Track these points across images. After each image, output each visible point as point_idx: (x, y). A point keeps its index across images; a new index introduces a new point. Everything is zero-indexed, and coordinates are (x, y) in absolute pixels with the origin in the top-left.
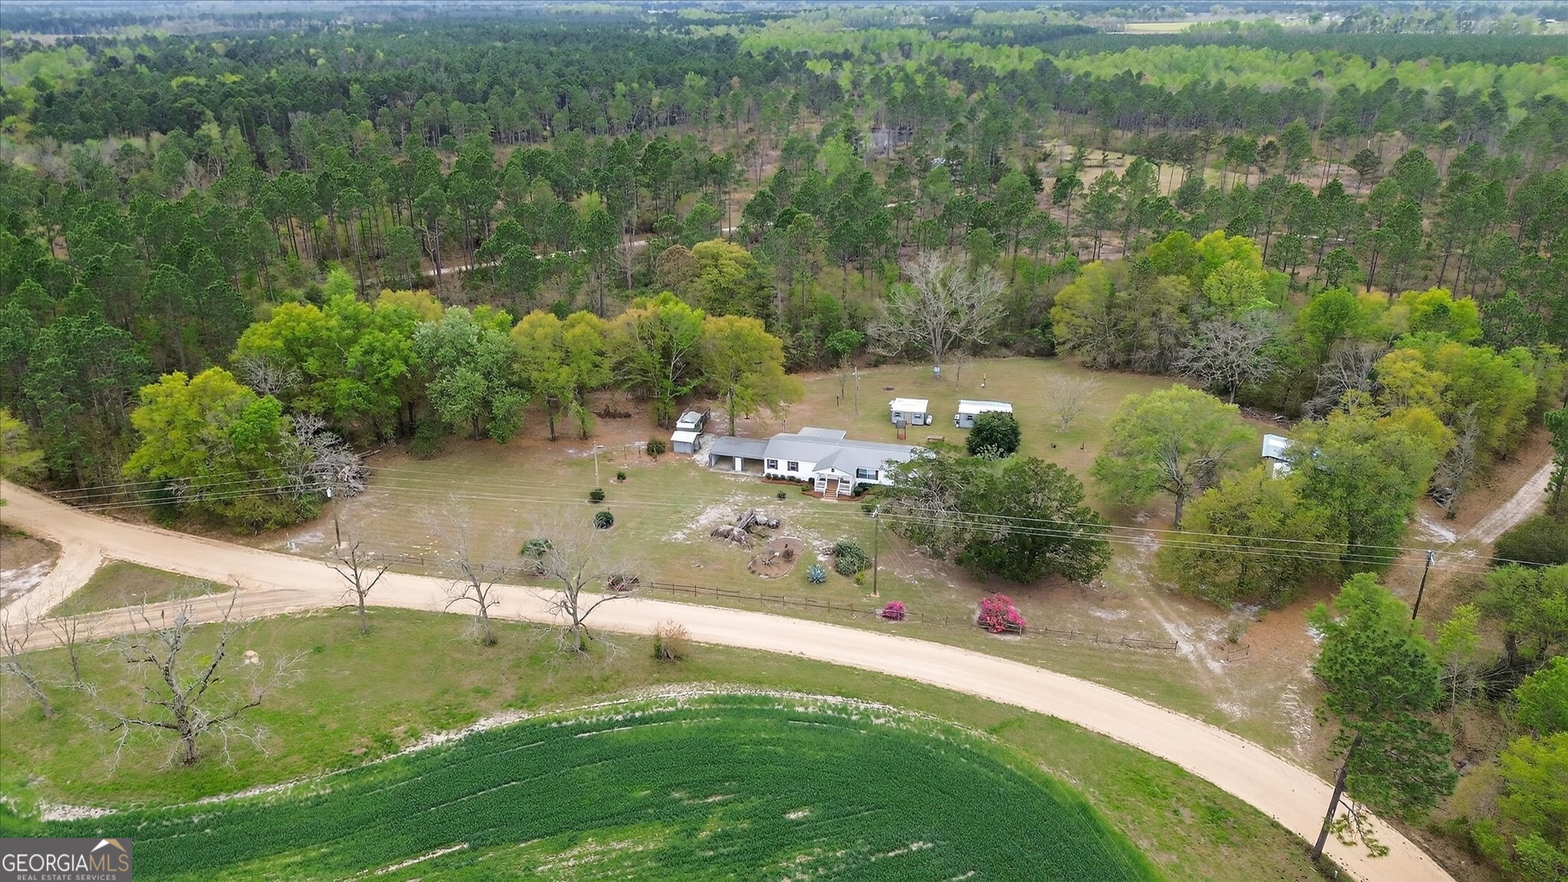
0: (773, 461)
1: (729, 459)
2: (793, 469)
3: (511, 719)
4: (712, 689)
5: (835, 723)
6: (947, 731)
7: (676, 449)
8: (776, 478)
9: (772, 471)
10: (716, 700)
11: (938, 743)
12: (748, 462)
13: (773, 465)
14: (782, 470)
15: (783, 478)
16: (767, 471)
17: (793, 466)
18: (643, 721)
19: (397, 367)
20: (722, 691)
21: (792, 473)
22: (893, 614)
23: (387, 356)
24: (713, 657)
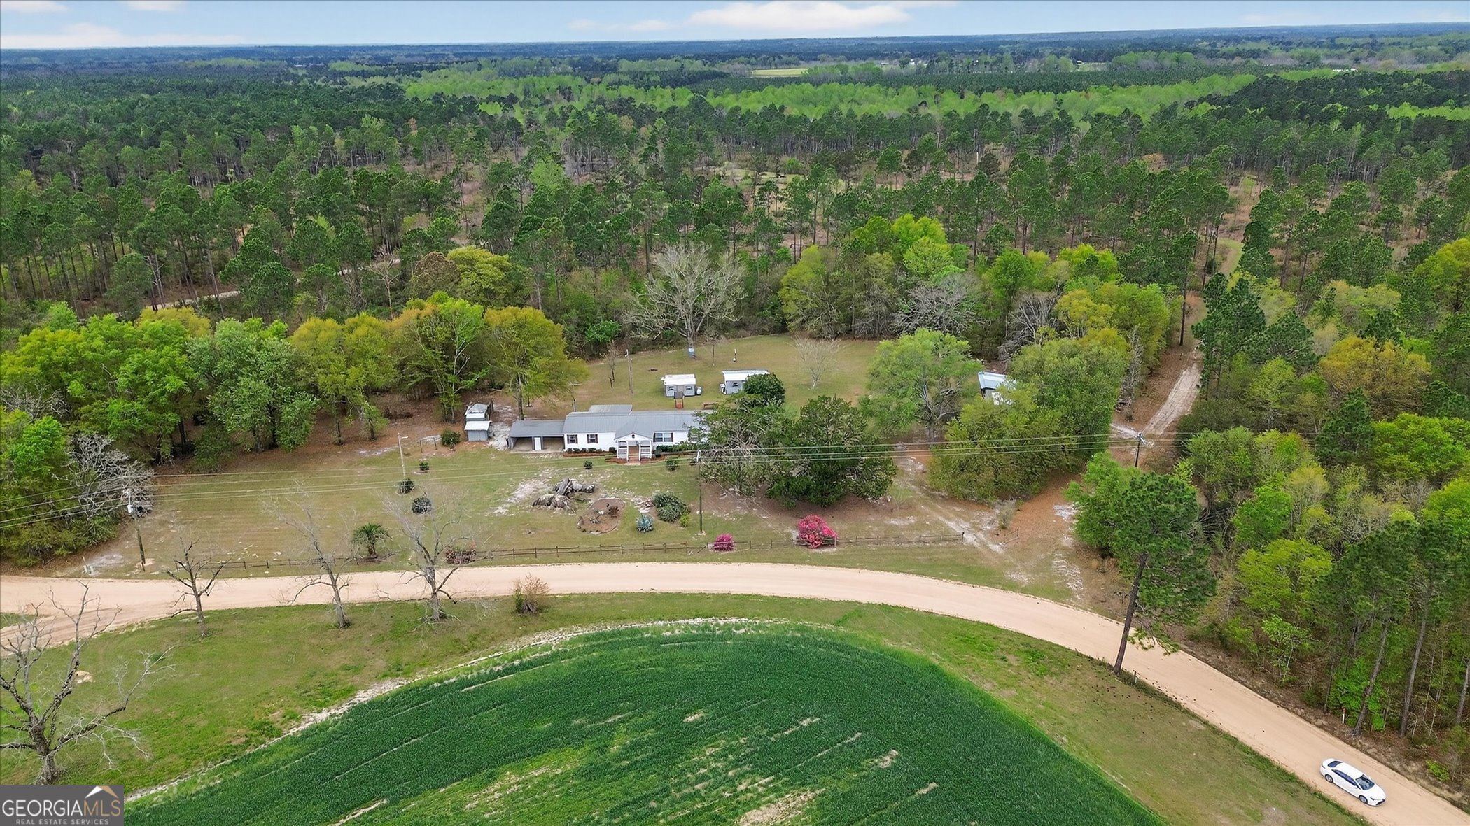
0: (572, 436)
1: (529, 440)
2: (593, 441)
3: (390, 687)
4: (578, 631)
5: (704, 639)
6: (799, 629)
7: (471, 438)
8: (577, 451)
9: (573, 446)
10: (587, 639)
11: (797, 641)
12: (547, 441)
13: (573, 439)
14: (583, 443)
15: (584, 451)
16: (568, 446)
17: (593, 439)
18: (523, 667)
19: (174, 383)
20: (591, 630)
21: (593, 445)
22: (723, 546)
23: (161, 373)
24: (571, 605)
